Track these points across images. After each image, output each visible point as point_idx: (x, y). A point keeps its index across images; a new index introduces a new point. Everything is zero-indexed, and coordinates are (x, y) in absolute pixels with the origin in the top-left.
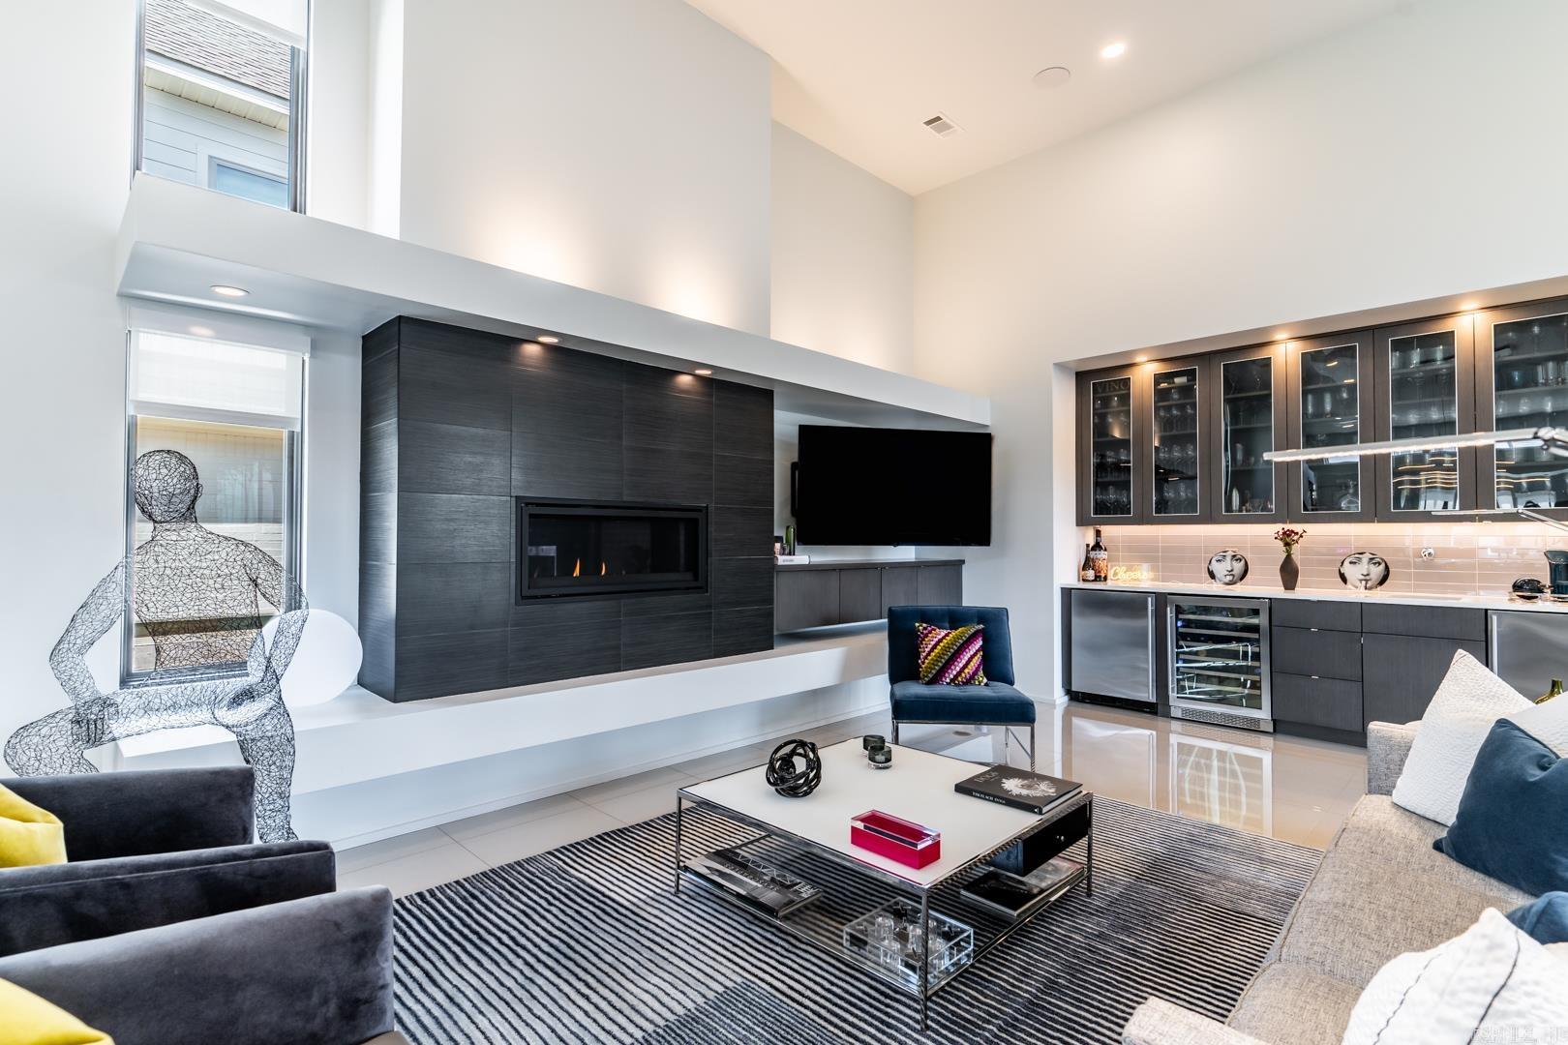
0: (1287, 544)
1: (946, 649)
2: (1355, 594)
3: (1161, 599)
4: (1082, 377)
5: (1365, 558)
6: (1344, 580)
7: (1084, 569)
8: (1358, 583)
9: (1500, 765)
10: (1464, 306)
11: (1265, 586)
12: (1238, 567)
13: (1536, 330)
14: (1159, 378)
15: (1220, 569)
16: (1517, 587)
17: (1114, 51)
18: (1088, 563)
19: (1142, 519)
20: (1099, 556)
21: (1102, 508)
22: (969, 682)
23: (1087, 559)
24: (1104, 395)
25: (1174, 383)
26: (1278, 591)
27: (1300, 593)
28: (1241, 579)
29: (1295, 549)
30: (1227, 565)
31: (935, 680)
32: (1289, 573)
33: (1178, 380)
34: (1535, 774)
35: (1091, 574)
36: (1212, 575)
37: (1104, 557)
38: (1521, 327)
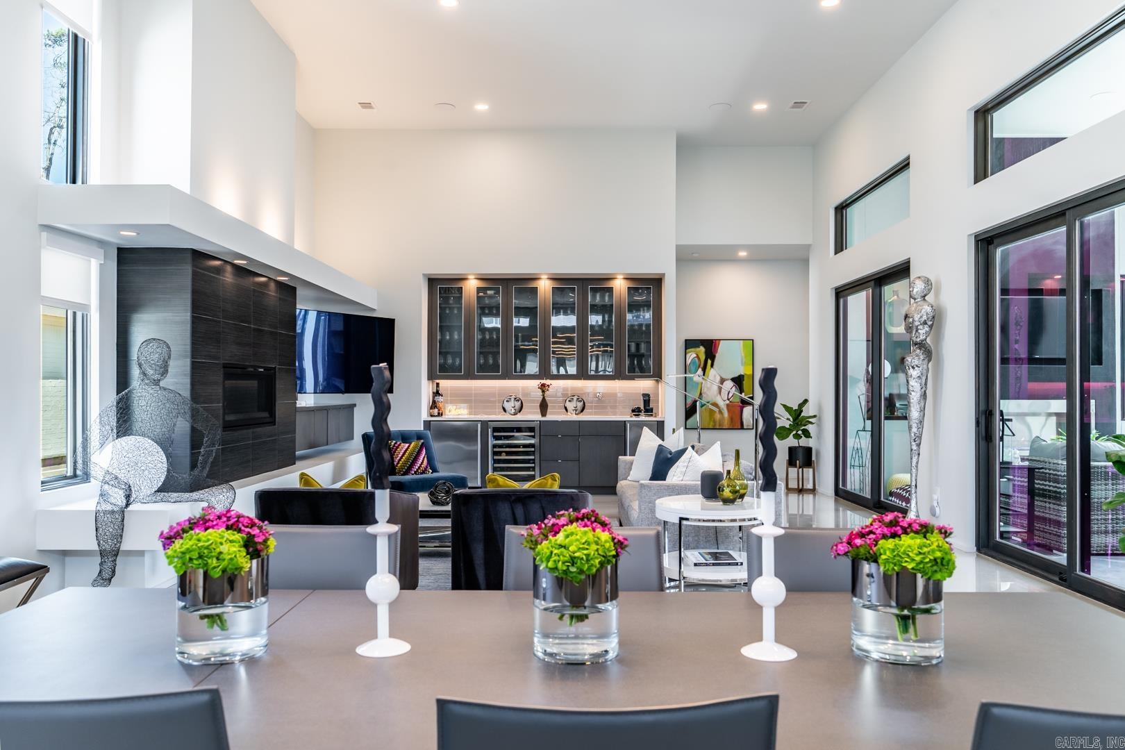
0: (543, 391)
1: (411, 454)
2: (571, 417)
3: (485, 424)
4: (432, 282)
5: (575, 398)
6: (567, 410)
7: (431, 409)
8: (572, 412)
9: (662, 456)
10: (618, 277)
11: (531, 415)
12: (518, 404)
13: (640, 291)
14: (479, 290)
15: (508, 406)
16: (633, 411)
17: (482, 107)
18: (434, 405)
19: (469, 376)
20: (439, 400)
21: (443, 368)
22: (423, 472)
23: (434, 402)
24: (445, 295)
25: (486, 294)
26: (538, 417)
27: (549, 417)
28: (520, 412)
29: (547, 393)
30: (512, 403)
31: (406, 473)
32: (544, 407)
33: (489, 292)
34: (669, 456)
35: (436, 411)
36: (505, 410)
37: (442, 400)
38: (636, 289)
